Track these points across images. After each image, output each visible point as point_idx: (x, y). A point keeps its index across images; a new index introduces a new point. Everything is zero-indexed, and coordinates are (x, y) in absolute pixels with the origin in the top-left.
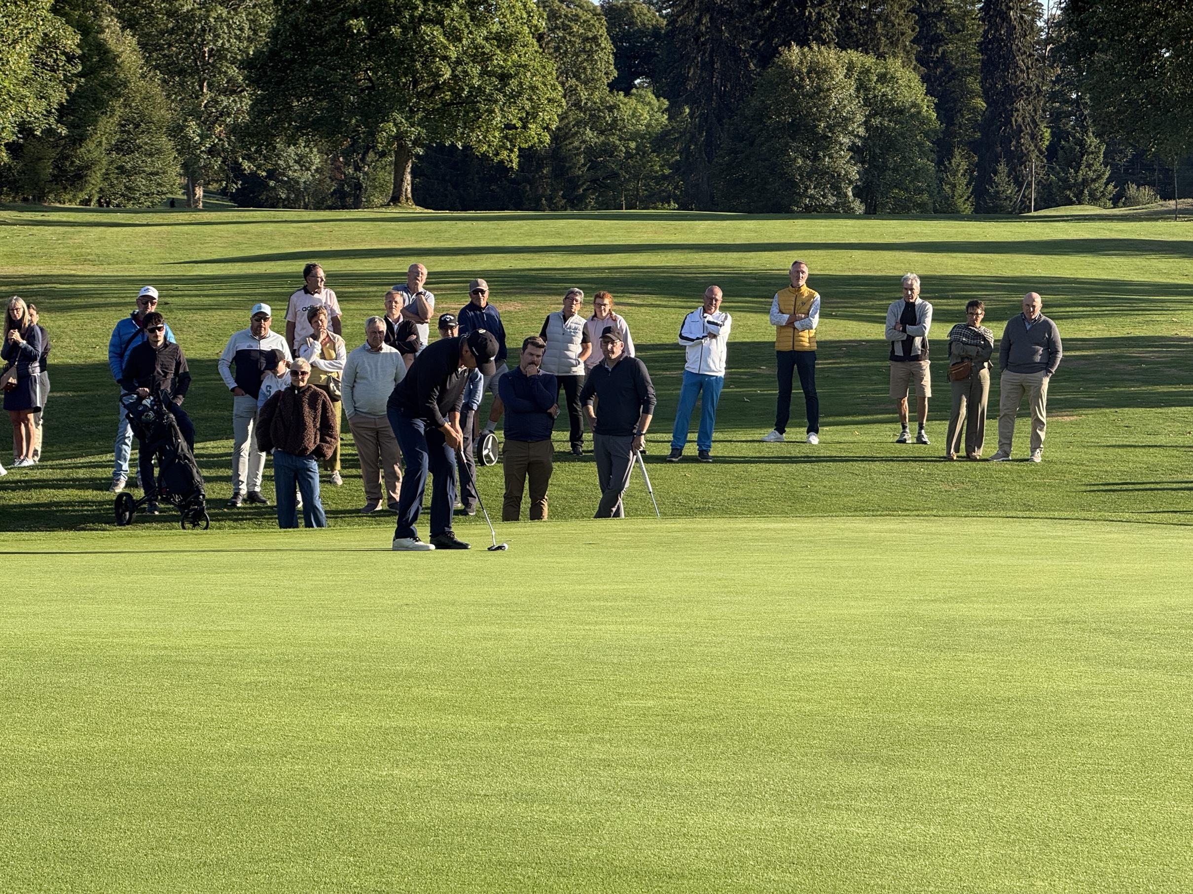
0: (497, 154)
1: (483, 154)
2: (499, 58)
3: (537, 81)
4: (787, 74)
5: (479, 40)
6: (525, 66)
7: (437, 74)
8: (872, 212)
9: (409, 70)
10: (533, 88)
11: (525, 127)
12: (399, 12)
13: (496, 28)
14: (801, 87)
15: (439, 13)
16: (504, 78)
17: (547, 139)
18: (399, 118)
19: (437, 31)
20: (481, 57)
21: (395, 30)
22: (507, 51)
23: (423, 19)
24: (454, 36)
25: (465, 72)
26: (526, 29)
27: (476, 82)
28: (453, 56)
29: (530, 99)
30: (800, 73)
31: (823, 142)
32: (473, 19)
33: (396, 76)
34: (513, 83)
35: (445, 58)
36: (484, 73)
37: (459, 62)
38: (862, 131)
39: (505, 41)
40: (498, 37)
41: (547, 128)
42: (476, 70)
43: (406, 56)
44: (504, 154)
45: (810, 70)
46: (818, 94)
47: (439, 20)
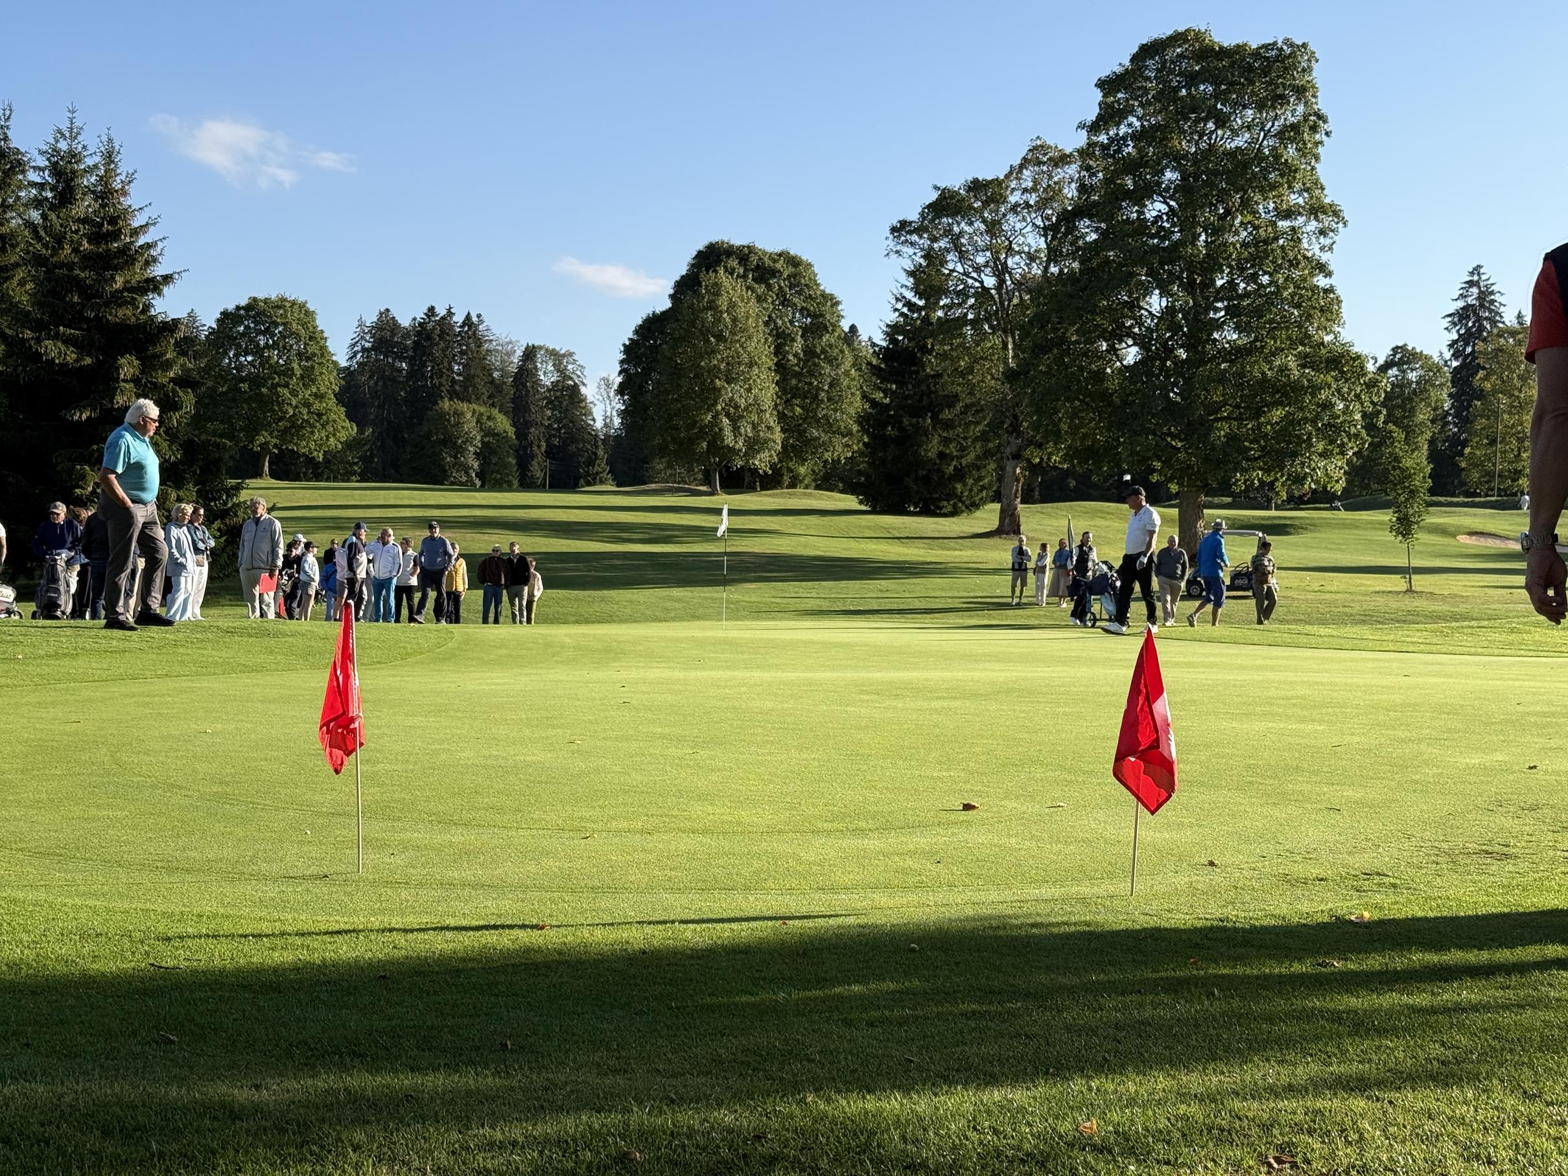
0: (312, 453)
1: (306, 453)
2: (317, 406)
3: (336, 418)
4: (442, 415)
5: (307, 396)
6: (330, 410)
7: (286, 412)
8: (484, 484)
9: (271, 410)
10: (334, 421)
11: (328, 440)
12: (266, 381)
13: (314, 390)
14: (449, 421)
15: (287, 382)
16: (320, 415)
17: (339, 446)
18: (265, 434)
19: (286, 391)
20: (307, 405)
21: (264, 390)
22: (321, 402)
23: (278, 385)
24: (294, 393)
25: (300, 412)
26: (330, 392)
27: (306, 417)
28: (294, 403)
29: (333, 426)
30: (449, 414)
31: (460, 450)
32: (304, 385)
33: (264, 413)
34: (324, 418)
35: (291, 404)
36: (309, 412)
37: (296, 407)
38: (479, 444)
39: (319, 396)
41: (339, 441)
42: (305, 411)
43: (269, 403)
44: (315, 454)
45: (455, 413)
46: (458, 424)
47: (287, 386)
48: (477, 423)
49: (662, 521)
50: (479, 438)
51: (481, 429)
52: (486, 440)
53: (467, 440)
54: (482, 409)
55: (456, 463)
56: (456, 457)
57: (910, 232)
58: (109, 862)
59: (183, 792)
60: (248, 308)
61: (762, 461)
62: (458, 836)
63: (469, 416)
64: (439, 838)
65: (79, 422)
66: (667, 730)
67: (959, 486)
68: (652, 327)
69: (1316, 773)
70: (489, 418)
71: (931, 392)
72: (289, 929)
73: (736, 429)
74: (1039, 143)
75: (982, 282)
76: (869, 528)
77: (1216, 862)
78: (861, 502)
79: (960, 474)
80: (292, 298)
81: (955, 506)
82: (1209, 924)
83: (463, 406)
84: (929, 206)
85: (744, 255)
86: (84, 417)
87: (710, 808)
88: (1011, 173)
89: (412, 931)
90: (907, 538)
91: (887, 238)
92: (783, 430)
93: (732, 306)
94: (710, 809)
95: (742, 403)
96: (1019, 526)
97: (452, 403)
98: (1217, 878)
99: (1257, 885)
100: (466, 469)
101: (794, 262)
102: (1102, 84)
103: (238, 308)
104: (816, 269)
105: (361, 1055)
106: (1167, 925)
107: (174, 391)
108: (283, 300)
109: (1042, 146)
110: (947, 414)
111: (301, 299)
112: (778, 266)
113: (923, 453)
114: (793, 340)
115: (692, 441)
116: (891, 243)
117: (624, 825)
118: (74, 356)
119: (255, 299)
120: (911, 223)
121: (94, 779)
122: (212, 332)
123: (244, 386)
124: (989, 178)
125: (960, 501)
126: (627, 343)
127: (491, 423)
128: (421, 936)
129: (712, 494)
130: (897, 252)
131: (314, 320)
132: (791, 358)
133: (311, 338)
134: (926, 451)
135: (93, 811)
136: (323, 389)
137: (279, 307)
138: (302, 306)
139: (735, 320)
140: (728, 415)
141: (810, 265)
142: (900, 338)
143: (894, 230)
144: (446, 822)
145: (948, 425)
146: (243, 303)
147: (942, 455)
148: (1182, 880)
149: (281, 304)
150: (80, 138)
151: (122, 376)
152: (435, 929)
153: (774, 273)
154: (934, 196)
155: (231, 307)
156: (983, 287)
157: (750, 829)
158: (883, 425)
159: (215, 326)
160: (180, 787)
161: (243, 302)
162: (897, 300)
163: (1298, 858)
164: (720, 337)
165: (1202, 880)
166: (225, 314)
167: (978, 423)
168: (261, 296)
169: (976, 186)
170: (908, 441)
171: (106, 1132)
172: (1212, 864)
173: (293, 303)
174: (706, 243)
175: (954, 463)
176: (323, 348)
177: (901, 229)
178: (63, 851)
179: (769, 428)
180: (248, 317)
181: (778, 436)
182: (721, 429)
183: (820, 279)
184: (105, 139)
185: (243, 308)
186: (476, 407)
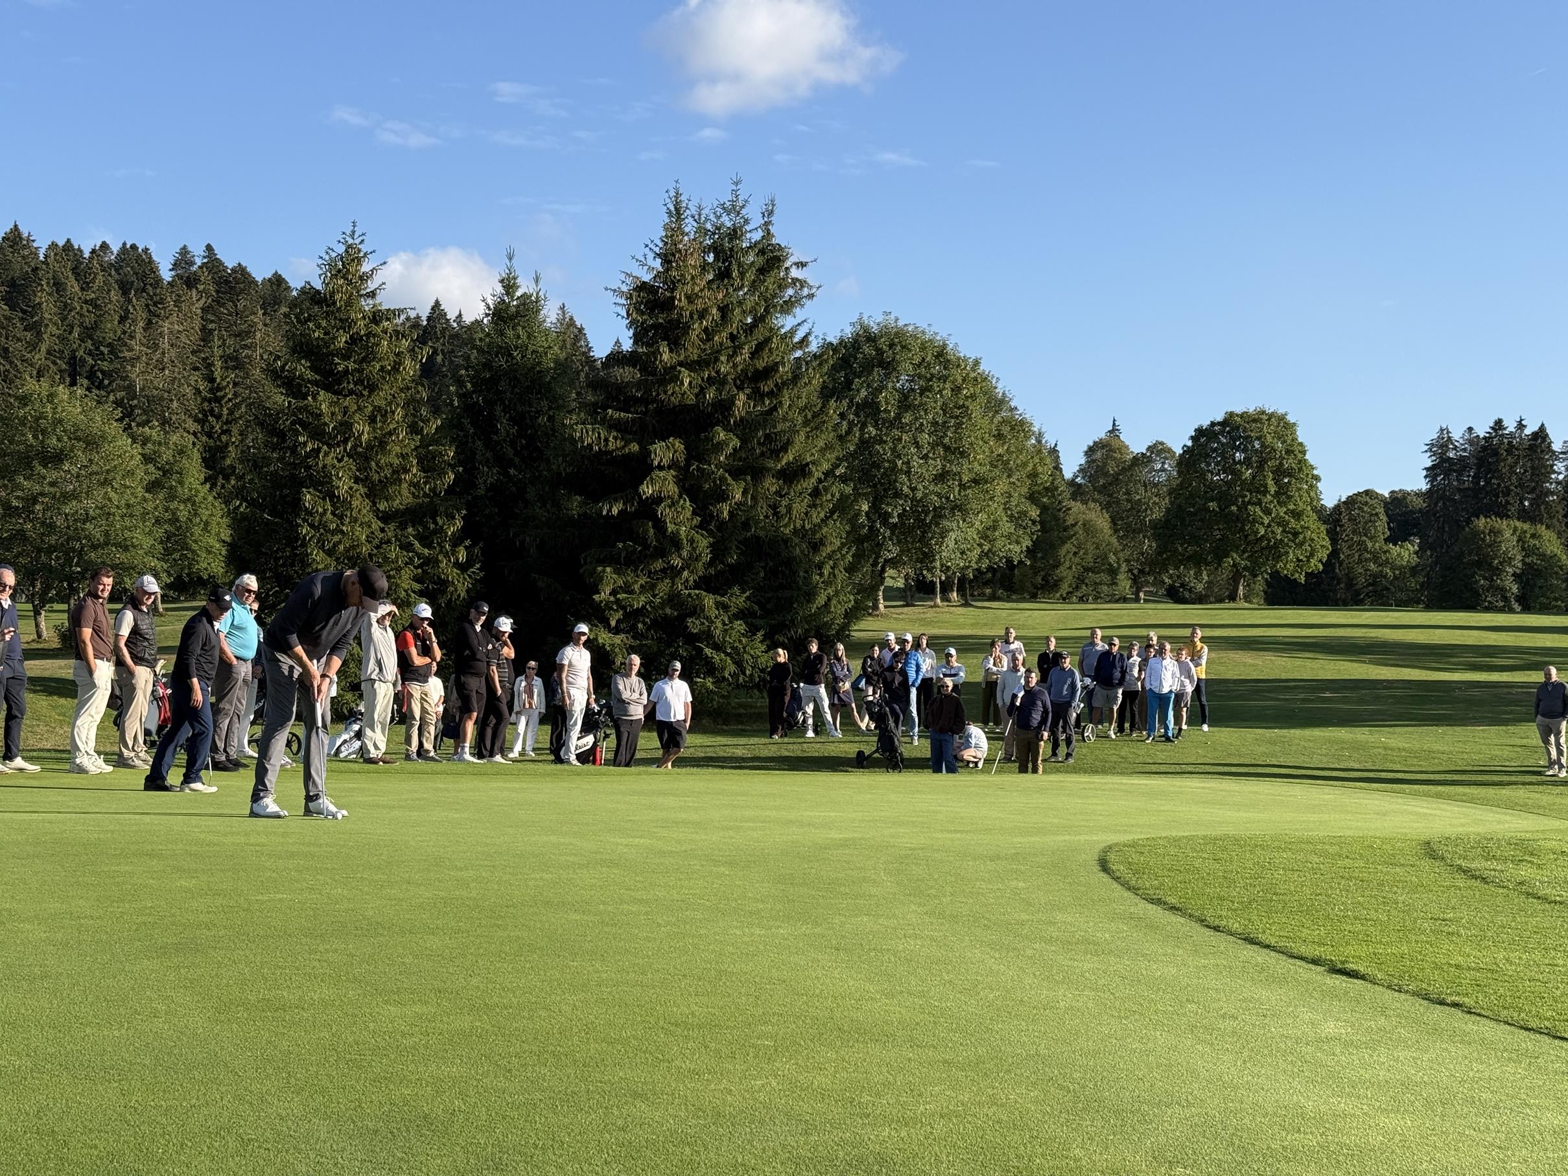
0: (1292, 575)
1: (1286, 575)
2: (1293, 524)
3: (1314, 536)
4: (1476, 534)
5: (1282, 514)
6: (1308, 528)
7: (1257, 532)
8: (1527, 609)
9: (1242, 530)
10: (1312, 540)
11: (1308, 561)
12: (1236, 499)
13: (1292, 507)
14: (1484, 540)
15: (1260, 499)
16: (1296, 534)
17: (1321, 567)
18: (1235, 555)
19: (1257, 509)
20: (1282, 523)
21: (1234, 508)
22: (1298, 520)
23: (1249, 503)
24: (1268, 512)
25: (1273, 532)
26: (1309, 508)
27: (1279, 537)
28: (1266, 521)
29: (1310, 545)
30: (1483, 533)
31: (1497, 571)
32: (1278, 502)
33: (1234, 533)
34: (1301, 537)
35: (1262, 524)
36: (1284, 531)
37: (1269, 526)
38: (1520, 565)
39: (1297, 515)
40: (1292, 512)
41: (1320, 561)
42: (1279, 530)
43: (1238, 522)
44: (1297, 575)
45: (1491, 531)
46: (1494, 544)
47: (1259, 503)
48: (1518, 541)
50: (1519, 557)
51: (1523, 549)
52: (1528, 560)
53: (1504, 561)
54: (1526, 526)
55: (1491, 586)
56: (1492, 580)
60: (1224, 423)
63: (1507, 534)
70: (1533, 536)
80: (1270, 411)
83: (1502, 524)
86: (615, 511)
97: (1488, 520)
100: (1502, 592)
103: (1213, 424)
107: (722, 479)
108: (1263, 412)
111: (1281, 411)
118: (619, 443)
119: (1231, 414)
122: (1187, 451)
123: (1212, 505)
127: (1533, 542)
131: (1294, 433)
133: (1288, 452)
136: (1301, 506)
137: (1255, 421)
138: (1282, 418)
149: (1258, 418)
150: (743, 212)
151: (656, 463)
155: (1206, 423)
159: (1190, 443)
161: (1219, 418)
166: (1200, 432)
168: (1239, 410)
173: (1272, 416)
176: (1302, 462)
180: (1222, 432)
185: (1219, 423)
186: (1518, 524)
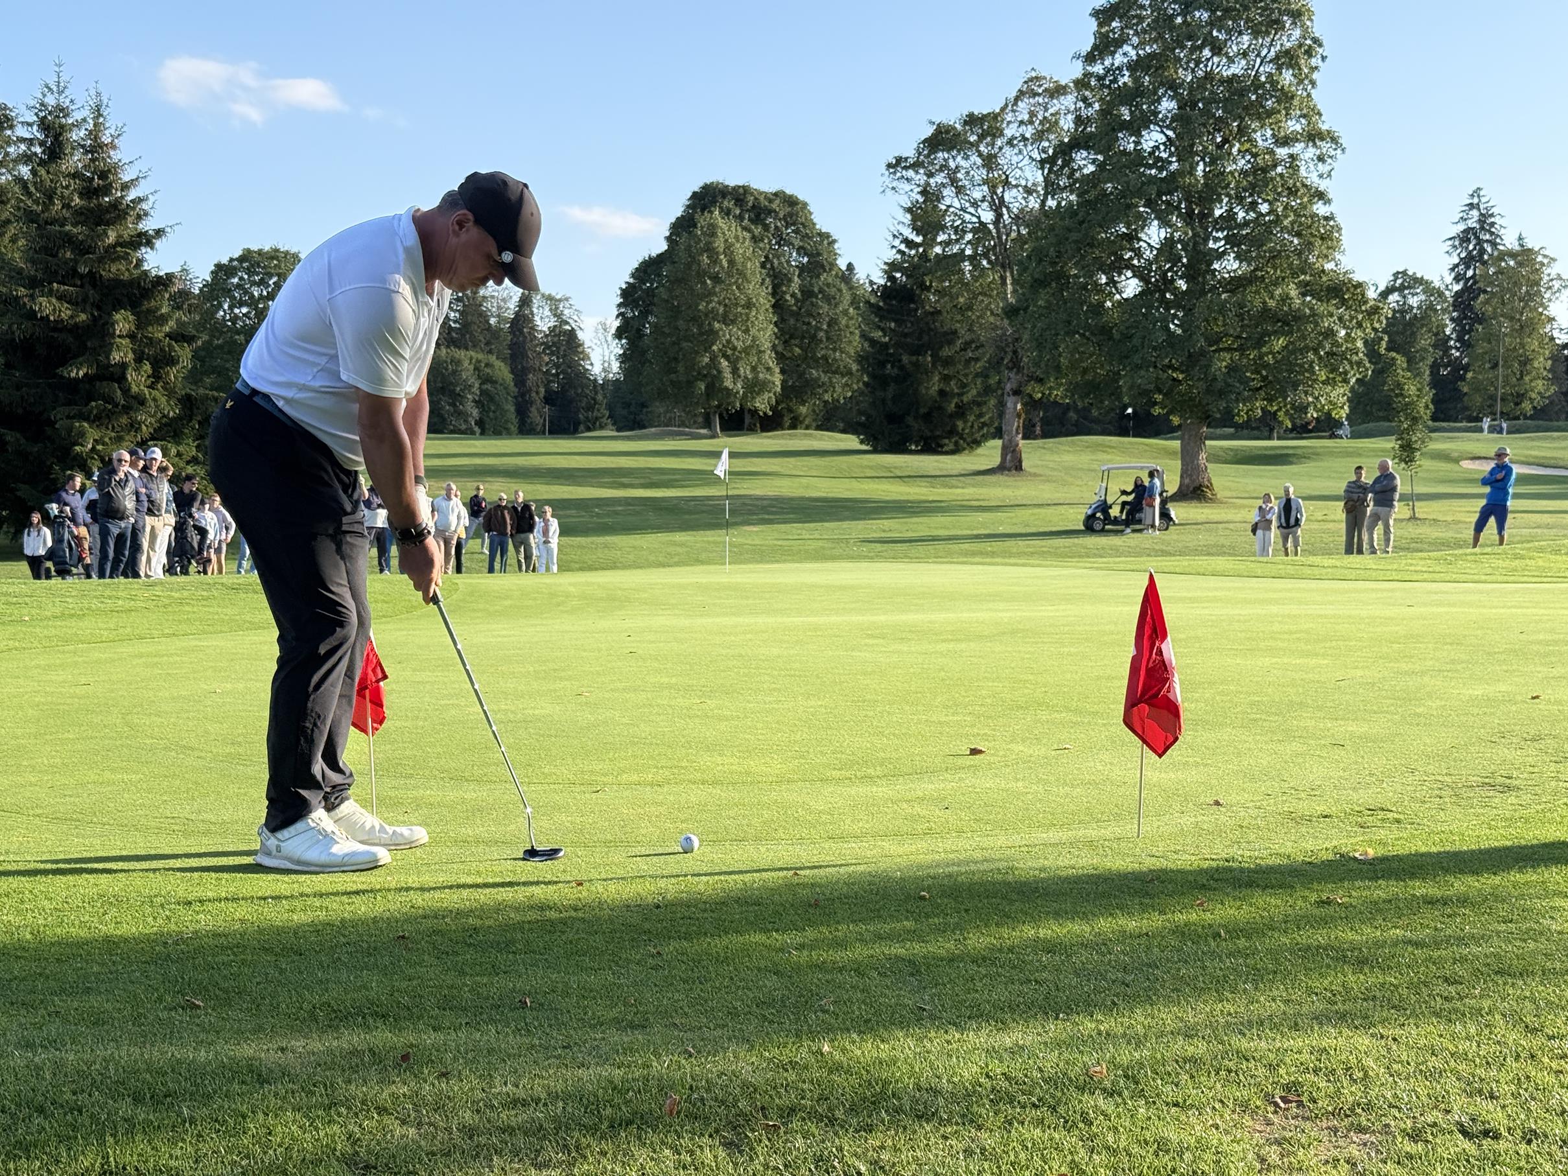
8: (484, 433)
14: (446, 369)
30: (446, 362)
31: (461, 399)
38: (478, 392)
48: (475, 370)
49: (664, 466)
50: (477, 385)
51: (479, 377)
52: (485, 387)
53: (466, 388)
54: (480, 356)
55: (455, 411)
56: (455, 405)
57: (906, 168)
58: (126, 826)
59: (197, 753)
60: (241, 259)
61: (762, 404)
62: (472, 793)
63: (466, 364)
64: (452, 795)
65: (76, 380)
66: (674, 680)
67: (960, 424)
68: (648, 269)
69: (1320, 708)
70: (487, 365)
71: (932, 330)
72: (308, 891)
73: (735, 371)
74: (1034, 74)
75: (979, 218)
76: (871, 468)
77: (1221, 802)
78: (862, 442)
79: (961, 411)
80: (285, 249)
81: (956, 443)
82: (1214, 864)
83: (461, 354)
84: (924, 142)
85: (740, 195)
86: (81, 373)
87: (719, 758)
88: (1006, 105)
89: (429, 889)
90: (909, 477)
91: (882, 175)
92: (782, 372)
93: (728, 247)
94: (719, 760)
95: (739, 345)
96: (1020, 461)
97: (449, 351)
98: (1222, 817)
99: (1262, 824)
100: (465, 417)
101: (791, 201)
102: (1096, 14)
103: (231, 260)
104: (811, 208)
105: (383, 1016)
106: (1173, 867)
107: (169, 345)
108: (277, 250)
109: (1037, 78)
110: (946, 352)
112: (774, 206)
113: (924, 391)
114: (790, 280)
115: (690, 383)
116: (888, 180)
117: (635, 778)
118: (69, 312)
119: (249, 251)
120: (906, 159)
121: (107, 742)
122: (206, 284)
123: (240, 338)
124: (985, 112)
125: (962, 438)
126: (624, 286)
127: (488, 370)
128: (437, 895)
129: (714, 436)
130: (893, 188)
132: (788, 297)
134: (927, 388)
135: (107, 775)
137: (272, 258)
139: (731, 262)
140: (727, 358)
141: (805, 205)
142: (898, 275)
143: (889, 166)
144: (458, 779)
145: (948, 362)
146: (236, 256)
147: (942, 393)
148: (1187, 821)
149: (274, 255)
150: (67, 92)
151: (118, 332)
152: (451, 887)
153: (770, 212)
154: (929, 131)
155: (224, 259)
156: (981, 223)
157: (760, 779)
158: (882, 364)
159: (208, 278)
160: (193, 749)
161: (237, 254)
162: (894, 236)
163: (1303, 795)
164: (716, 279)
165: (1208, 819)
166: (219, 267)
167: (977, 360)
168: (254, 248)
169: (972, 120)
170: (907, 378)
171: (138, 1099)
172: (1217, 803)
173: (287, 253)
174: (702, 184)
175: (955, 400)
177: (897, 164)
178: (80, 816)
179: (768, 369)
180: (241, 268)
181: (777, 379)
182: (720, 372)
183: (816, 218)
184: (93, 92)
185: (236, 259)
186: (473, 353)
